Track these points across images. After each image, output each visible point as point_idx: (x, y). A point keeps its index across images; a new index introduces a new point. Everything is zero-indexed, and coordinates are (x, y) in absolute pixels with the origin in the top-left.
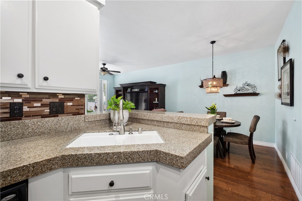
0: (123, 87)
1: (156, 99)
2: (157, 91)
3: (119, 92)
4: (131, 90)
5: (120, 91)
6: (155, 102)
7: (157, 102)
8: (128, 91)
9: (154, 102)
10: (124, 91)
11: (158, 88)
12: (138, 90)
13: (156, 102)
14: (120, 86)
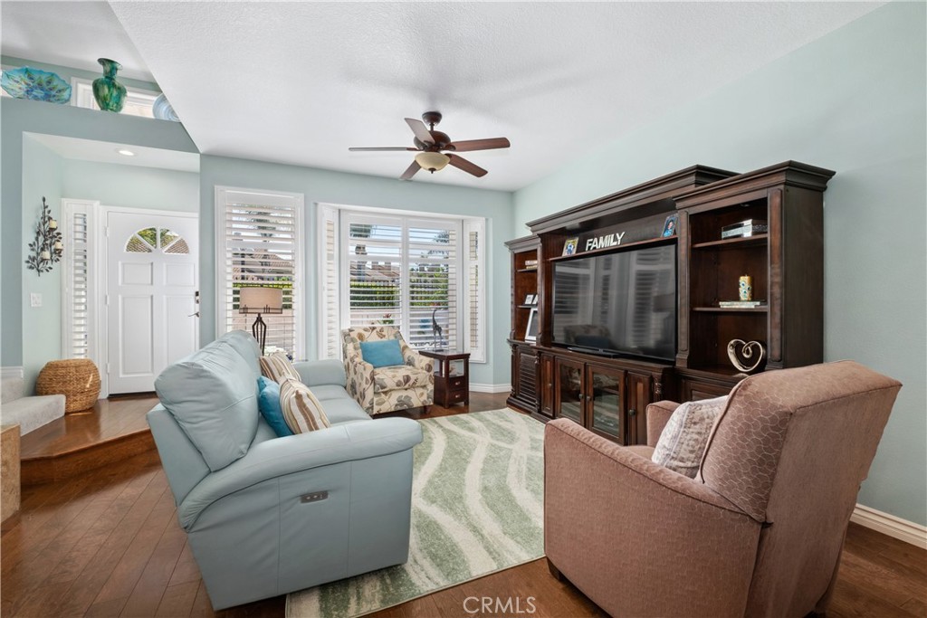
0: (540, 235)
1: (744, 281)
2: (746, 230)
3: (528, 263)
4: (581, 246)
5: (531, 255)
6: (736, 306)
7: (751, 305)
8: (565, 254)
9: (725, 305)
10: (546, 255)
11: (763, 202)
12: (615, 239)
13: (745, 303)
14: (528, 233)
